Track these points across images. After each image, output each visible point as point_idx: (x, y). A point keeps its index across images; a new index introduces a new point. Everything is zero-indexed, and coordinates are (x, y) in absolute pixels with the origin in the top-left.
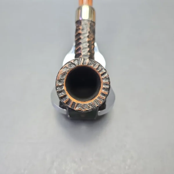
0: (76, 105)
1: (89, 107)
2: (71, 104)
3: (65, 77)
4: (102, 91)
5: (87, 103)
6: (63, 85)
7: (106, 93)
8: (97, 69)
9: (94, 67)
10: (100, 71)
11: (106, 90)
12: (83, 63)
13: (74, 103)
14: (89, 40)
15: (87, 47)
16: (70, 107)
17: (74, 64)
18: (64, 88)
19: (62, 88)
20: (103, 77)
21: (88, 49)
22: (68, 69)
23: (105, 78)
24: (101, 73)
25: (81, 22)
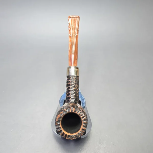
0: (67, 136)
1: (75, 137)
2: (64, 135)
3: (61, 119)
4: (82, 127)
5: (74, 134)
6: (60, 124)
7: (85, 128)
8: (80, 114)
9: (78, 113)
10: (81, 116)
11: (84, 127)
12: (71, 111)
13: (66, 135)
14: (75, 88)
15: (74, 93)
16: (64, 137)
17: (66, 112)
18: (61, 126)
19: (59, 126)
20: (83, 119)
21: (74, 95)
22: (63, 115)
23: (84, 119)
24: (81, 117)
25: (70, 77)
